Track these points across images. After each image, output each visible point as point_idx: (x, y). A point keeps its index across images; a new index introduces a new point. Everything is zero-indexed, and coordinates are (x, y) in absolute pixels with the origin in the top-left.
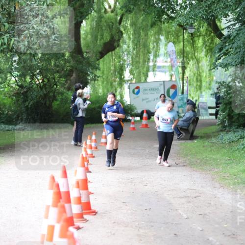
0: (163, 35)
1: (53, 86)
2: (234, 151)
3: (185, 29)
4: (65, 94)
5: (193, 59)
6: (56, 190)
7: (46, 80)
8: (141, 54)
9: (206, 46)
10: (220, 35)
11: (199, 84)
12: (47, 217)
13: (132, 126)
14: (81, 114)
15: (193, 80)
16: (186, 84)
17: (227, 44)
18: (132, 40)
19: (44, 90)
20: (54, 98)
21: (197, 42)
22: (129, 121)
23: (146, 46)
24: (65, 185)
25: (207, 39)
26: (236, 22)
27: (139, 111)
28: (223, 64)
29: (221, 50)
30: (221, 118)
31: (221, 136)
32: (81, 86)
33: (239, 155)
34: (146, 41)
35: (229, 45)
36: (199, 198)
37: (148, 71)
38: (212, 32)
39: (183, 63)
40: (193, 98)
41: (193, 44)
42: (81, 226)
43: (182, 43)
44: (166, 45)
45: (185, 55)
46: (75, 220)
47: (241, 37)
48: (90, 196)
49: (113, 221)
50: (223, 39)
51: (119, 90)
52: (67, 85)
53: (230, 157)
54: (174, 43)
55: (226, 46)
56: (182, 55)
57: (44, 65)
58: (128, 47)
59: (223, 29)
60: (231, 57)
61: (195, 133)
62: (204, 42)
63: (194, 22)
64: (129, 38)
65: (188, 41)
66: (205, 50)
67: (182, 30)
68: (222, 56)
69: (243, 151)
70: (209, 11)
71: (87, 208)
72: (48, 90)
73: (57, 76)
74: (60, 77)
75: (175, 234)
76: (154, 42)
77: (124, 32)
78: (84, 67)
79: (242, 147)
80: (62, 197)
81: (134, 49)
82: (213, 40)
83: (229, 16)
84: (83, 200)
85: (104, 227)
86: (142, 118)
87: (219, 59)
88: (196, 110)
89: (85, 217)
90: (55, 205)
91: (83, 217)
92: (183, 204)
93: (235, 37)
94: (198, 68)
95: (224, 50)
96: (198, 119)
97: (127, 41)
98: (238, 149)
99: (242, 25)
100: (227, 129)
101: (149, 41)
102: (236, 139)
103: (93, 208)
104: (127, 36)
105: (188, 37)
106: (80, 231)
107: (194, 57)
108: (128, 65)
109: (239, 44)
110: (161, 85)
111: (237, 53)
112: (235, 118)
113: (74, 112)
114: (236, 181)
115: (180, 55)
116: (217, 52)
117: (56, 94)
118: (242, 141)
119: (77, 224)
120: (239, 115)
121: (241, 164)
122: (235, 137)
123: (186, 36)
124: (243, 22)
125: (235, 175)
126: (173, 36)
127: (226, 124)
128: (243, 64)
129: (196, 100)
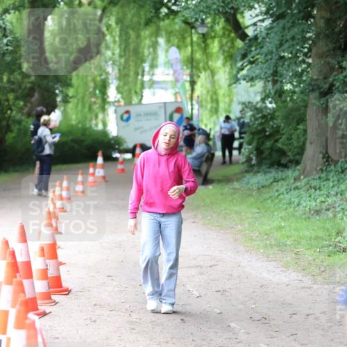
0: (162, 37)
1: (7, 112)
2: (265, 200)
3: (193, 27)
4: (24, 123)
5: (205, 69)
6: (9, 259)
8: (132, 64)
9: (224, 51)
10: (243, 36)
11: (214, 105)
13: (120, 167)
14: (48, 150)
15: (207, 102)
16: (196, 107)
17: (253, 49)
18: (118, 44)
20: (8, 128)
21: (211, 46)
22: (116, 159)
23: (137, 52)
24: (24, 253)
25: (224, 41)
26: (265, 17)
27: (131, 146)
28: (247, 76)
29: (244, 56)
30: (246, 154)
31: (246, 179)
32: (45, 110)
33: (272, 205)
34: (139, 44)
35: (256, 50)
36: (216, 267)
37: (143, 87)
38: (231, 32)
39: (191, 76)
40: (206, 126)
41: (205, 49)
42: (47, 311)
43: (189, 48)
44: (167, 51)
45: (195, 64)
46: (39, 302)
47: (273, 38)
48: (61, 268)
49: (93, 303)
50: (247, 41)
51: (100, 116)
52: (26, 110)
53: (259, 209)
54: (179, 47)
55: (251, 51)
56: (190, 66)
58: (113, 54)
59: (247, 27)
60: (259, 67)
61: (210, 176)
62: (221, 46)
63: (206, 18)
64: (115, 42)
65: (198, 45)
66: (222, 57)
67: (189, 30)
68: (246, 66)
69: (277, 201)
71: (56, 285)
73: (11, 96)
74: (17, 98)
75: (182, 320)
76: (149, 47)
77: (106, 32)
78: (51, 84)
79: (276, 194)
80: (20, 271)
81: (121, 56)
82: (233, 43)
83: (255, 9)
84: (51, 273)
85: (81, 312)
86: (134, 155)
87: (243, 69)
88: (211, 143)
89: (54, 297)
90: (9, 282)
91: (50, 298)
92: (193, 276)
93: (264, 38)
94: (213, 83)
95: (249, 58)
96: (213, 155)
97: (112, 45)
98: (270, 197)
99: (273, 21)
100: (256, 168)
101: (142, 44)
102: (268, 183)
103: (65, 285)
104: (112, 39)
105: (198, 38)
106: (46, 317)
107: (206, 67)
109: (270, 48)
110: (160, 107)
111: (267, 61)
112: (267, 153)
113: (38, 148)
114: (268, 242)
115: (187, 65)
116: (238, 59)
117: (10, 122)
118: (276, 186)
119: (42, 308)
120: (272, 149)
121: (275, 218)
122: (267, 180)
123: (195, 38)
124: (275, 17)
125: (266, 234)
126: (177, 38)
127: (254, 162)
128: (276, 76)
129: (210, 129)
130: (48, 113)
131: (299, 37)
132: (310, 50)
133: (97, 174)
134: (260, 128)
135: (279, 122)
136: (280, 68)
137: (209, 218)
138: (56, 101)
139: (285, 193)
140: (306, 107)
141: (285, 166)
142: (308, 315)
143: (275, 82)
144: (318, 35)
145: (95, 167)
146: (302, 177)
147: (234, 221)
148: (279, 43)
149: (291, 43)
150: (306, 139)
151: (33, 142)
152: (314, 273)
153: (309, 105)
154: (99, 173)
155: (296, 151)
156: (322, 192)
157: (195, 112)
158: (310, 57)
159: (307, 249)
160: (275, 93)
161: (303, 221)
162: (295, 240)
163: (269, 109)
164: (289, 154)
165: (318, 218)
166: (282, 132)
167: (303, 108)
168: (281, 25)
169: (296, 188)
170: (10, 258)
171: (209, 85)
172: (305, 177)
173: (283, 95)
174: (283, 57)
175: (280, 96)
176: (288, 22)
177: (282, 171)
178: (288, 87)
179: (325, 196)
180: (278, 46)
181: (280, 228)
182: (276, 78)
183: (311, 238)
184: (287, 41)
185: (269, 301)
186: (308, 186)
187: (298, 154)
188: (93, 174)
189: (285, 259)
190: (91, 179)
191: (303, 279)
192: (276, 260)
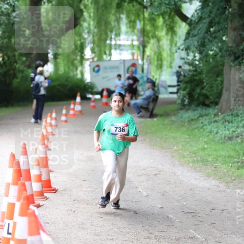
0: (123, 14)
1: (13, 64)
2: (194, 129)
3: (145, 7)
4: (25, 72)
5: (153, 37)
6: (16, 168)
7: (6, 58)
8: (103, 33)
9: (167, 25)
11: (159, 63)
12: (7, 195)
14: (43, 92)
15: (154, 59)
18: (92, 18)
19: (4, 67)
20: (15, 76)
21: (157, 21)
22: (89, 99)
23: (107, 23)
24: (25, 163)
25: (167, 17)
27: (100, 89)
30: (181, 97)
31: (180, 114)
32: (42, 63)
33: (198, 133)
36: (159, 175)
38: (172, 11)
39: (143, 41)
40: (153, 77)
42: (41, 204)
43: (142, 22)
45: (146, 34)
46: (35, 197)
48: (51, 173)
49: (73, 199)
51: (80, 69)
52: (27, 63)
53: (189, 135)
56: (142, 35)
57: (5, 43)
58: (89, 25)
61: (155, 112)
62: (165, 22)
64: (90, 16)
66: (165, 29)
67: (142, 10)
69: (202, 130)
71: (47, 186)
72: (8, 67)
73: (17, 53)
74: (21, 55)
75: (135, 212)
76: (115, 21)
77: (84, 10)
79: (201, 125)
80: (21, 175)
81: (95, 27)
84: (44, 178)
85: (65, 205)
86: (102, 96)
88: (156, 89)
89: (46, 194)
90: (15, 183)
91: (43, 195)
92: (143, 181)
96: (157, 97)
97: (87, 19)
98: (197, 127)
100: (187, 107)
101: (110, 19)
102: (196, 117)
103: (53, 186)
104: (88, 15)
105: (149, 15)
106: (40, 208)
108: (89, 43)
110: (121, 63)
113: (36, 90)
114: (195, 159)
117: (16, 72)
118: (201, 120)
119: (37, 202)
120: (200, 94)
121: (200, 142)
122: (195, 115)
123: (146, 15)
125: (194, 153)
126: (134, 15)
127: (186, 103)
129: (156, 79)
133: (76, 109)
137: (154, 141)
138: (48, 57)
139: (207, 124)
140: (223, 65)
141: (208, 106)
142: (223, 210)
145: (75, 104)
146: (220, 114)
147: (172, 143)
150: (223, 88)
151: (32, 86)
152: (227, 181)
153: (225, 64)
154: (77, 108)
155: (216, 95)
156: (233, 125)
157: (146, 67)
159: (223, 164)
161: (220, 144)
162: (214, 158)
164: (211, 97)
165: (230, 142)
169: (215, 121)
171: (155, 49)
172: (222, 113)
173: (208, 57)
177: (206, 110)
179: (235, 127)
181: (204, 149)
183: (225, 156)
185: (196, 200)
186: (224, 120)
187: (217, 97)
188: (73, 109)
189: (207, 171)
190: (72, 112)
191: (220, 185)
192: (201, 172)
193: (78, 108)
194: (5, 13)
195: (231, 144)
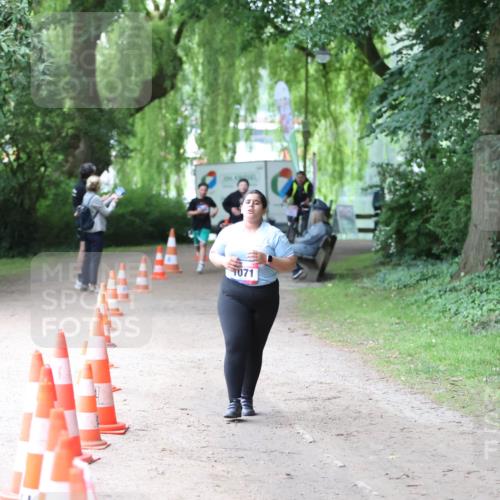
0: (264, 67)
1: (39, 168)
2: (408, 305)
3: (310, 54)
4: (63, 186)
5: (325, 117)
6: (44, 381)
7: (23, 156)
8: (220, 105)
9: (353, 90)
10: (382, 69)
11: (338, 168)
12: (26, 437)
15: (326, 161)
16: (310, 169)
17: (396, 87)
18: (201, 75)
19: (19, 175)
20: (41, 194)
21: (335, 82)
23: (229, 89)
24: (64, 372)
25: (354, 75)
26: (414, 42)
27: (216, 222)
28: (386, 126)
29: (383, 98)
30: (382, 238)
31: (382, 275)
32: (94, 168)
33: (419, 314)
34: (231, 77)
35: (400, 89)
36: (338, 400)
37: (235, 139)
38: (364, 62)
39: (305, 124)
40: (325, 198)
41: (327, 86)
42: (95, 458)
43: (303, 85)
44: (272, 88)
45: (310, 108)
46: (83, 443)
47: (425, 72)
48: (115, 394)
49: (161, 447)
50: (387, 76)
51: (173, 178)
52: (65, 169)
53: (399, 318)
54: (287, 82)
55: (394, 91)
56: (303, 110)
57: (21, 125)
58: (194, 90)
59: (388, 56)
60: (404, 114)
61: (329, 269)
62: (350, 83)
63: (330, 41)
64: (196, 71)
65: (316, 80)
66: (350, 99)
67: (304, 59)
68: (385, 112)
69: (426, 307)
70: (359, 19)
71: (108, 419)
72: (27, 176)
73: (46, 146)
74: (53, 150)
75: (288, 475)
76: (246, 81)
77: (184, 59)
78: (103, 131)
79: (425, 297)
80: (57, 397)
81: (207, 94)
82: (366, 79)
83: (400, 29)
84: (101, 403)
85: (143, 459)
87: (380, 117)
88: (331, 221)
89: (104, 437)
90: (44, 413)
91: (99, 439)
92: (304, 412)
93: (412, 72)
94: (336, 136)
95: (390, 99)
96: (334, 238)
97: (191, 77)
98: (416, 301)
99: (426, 49)
100: (395, 260)
101: (236, 77)
102: (413, 281)
103: (120, 420)
104: (192, 68)
105: (316, 71)
106: (93, 465)
107: (328, 113)
108: (192, 127)
109: (421, 88)
110: (259, 168)
111: (416, 105)
112: (411, 237)
113: (84, 221)
114: (412, 366)
115: (299, 110)
116: (374, 102)
117: (44, 185)
118: (425, 286)
119: (87, 452)
120: (418, 232)
121: (422, 331)
122: (411, 277)
123: (312, 69)
124: (428, 43)
125: (410, 355)
126: (286, 69)
127: (392, 250)
128: (429, 128)
129: (331, 202)
130: (99, 173)
131: (464, 72)
132: (478, 91)
133: (166, 262)
134: (402, 201)
135: (430, 194)
136: (434, 117)
137: (327, 329)
138: (110, 156)
139: (437, 296)
140: (470, 173)
141: (438, 258)
142: (469, 473)
143: (426, 136)
144: (489, 70)
145: (164, 252)
146: (462, 274)
147: (363, 334)
148: (433, 80)
149: (451, 80)
150: (469, 219)
151: (76, 214)
152: (478, 413)
153: (475, 171)
154: (169, 260)
155: (455, 235)
156: (491, 297)
158: (477, 102)
159: (469, 378)
160: (427, 152)
161: (463, 337)
162: (451, 365)
163: (417, 174)
164: (445, 240)
165: (484, 333)
166: (434, 208)
167: (465, 175)
168: (437, 54)
169: (454, 290)
170: (46, 380)
171: (330, 138)
172: (466, 274)
173: (438, 155)
174: (439, 100)
175: (433, 157)
176: (447, 50)
177: (433, 265)
178: (445, 144)
179: (495, 302)
180: (432, 85)
181: (429, 346)
182: (428, 131)
183: (474, 361)
184: (445, 77)
185: (413, 451)
186: (470, 287)
187: (457, 240)
188: (161, 262)
189: (436, 391)
190: (158, 269)
191: (463, 420)
192: (423, 393)
193: (171, 260)
194: (23, 65)
195: (486, 336)
